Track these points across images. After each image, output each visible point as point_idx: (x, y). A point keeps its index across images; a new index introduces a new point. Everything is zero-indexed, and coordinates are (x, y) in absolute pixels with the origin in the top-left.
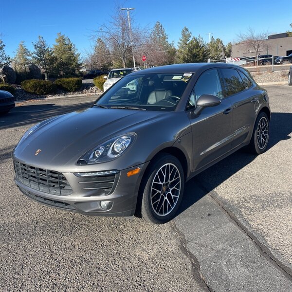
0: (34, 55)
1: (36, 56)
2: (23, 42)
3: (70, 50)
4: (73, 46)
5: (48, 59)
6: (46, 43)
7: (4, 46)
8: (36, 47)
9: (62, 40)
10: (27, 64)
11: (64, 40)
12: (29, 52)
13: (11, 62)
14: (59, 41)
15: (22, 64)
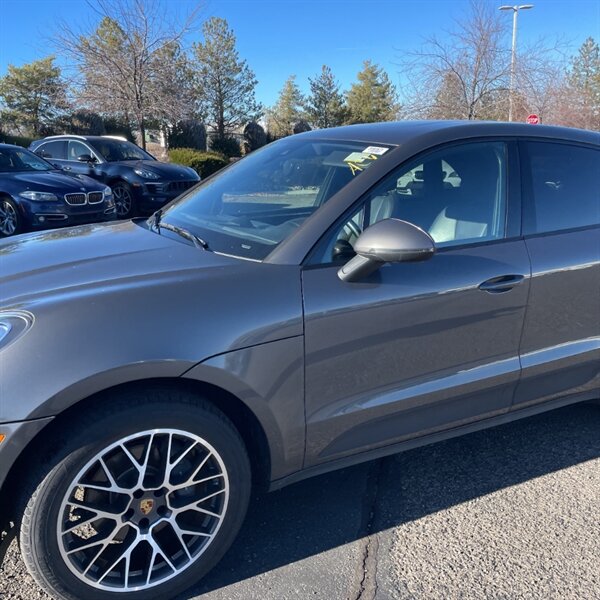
0: (309, 104)
1: (313, 106)
2: (294, 77)
3: (384, 97)
4: (391, 89)
5: (332, 114)
6: (335, 81)
7: (256, 82)
8: (315, 87)
9: (370, 76)
10: (294, 120)
11: (375, 75)
12: (302, 97)
13: (263, 114)
14: (363, 77)
15: (283, 121)
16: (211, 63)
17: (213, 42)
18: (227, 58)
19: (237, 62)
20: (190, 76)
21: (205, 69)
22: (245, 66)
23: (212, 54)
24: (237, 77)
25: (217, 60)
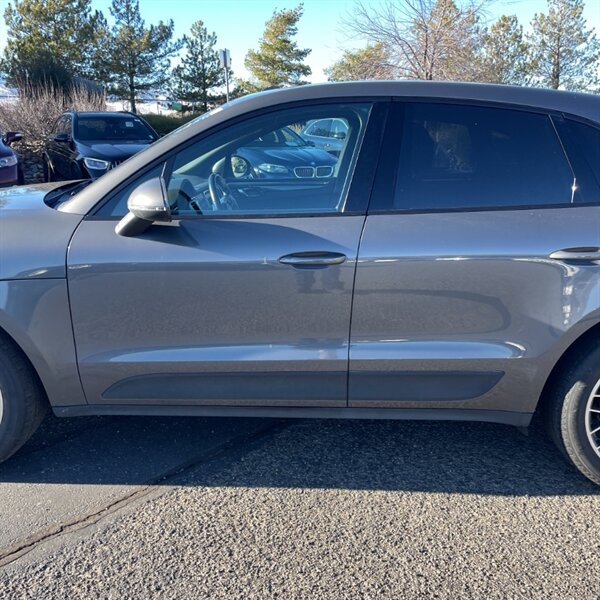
16: (551, 34)
17: (557, 11)
18: (571, 27)
19: (584, 31)
20: (524, 49)
21: (543, 42)
22: (592, 35)
23: (554, 25)
24: (581, 47)
25: (560, 30)
